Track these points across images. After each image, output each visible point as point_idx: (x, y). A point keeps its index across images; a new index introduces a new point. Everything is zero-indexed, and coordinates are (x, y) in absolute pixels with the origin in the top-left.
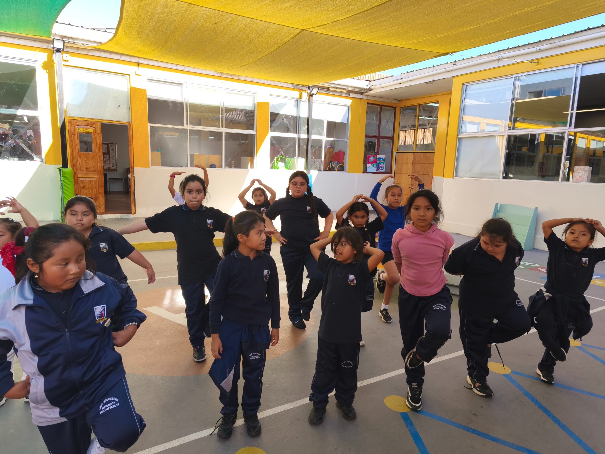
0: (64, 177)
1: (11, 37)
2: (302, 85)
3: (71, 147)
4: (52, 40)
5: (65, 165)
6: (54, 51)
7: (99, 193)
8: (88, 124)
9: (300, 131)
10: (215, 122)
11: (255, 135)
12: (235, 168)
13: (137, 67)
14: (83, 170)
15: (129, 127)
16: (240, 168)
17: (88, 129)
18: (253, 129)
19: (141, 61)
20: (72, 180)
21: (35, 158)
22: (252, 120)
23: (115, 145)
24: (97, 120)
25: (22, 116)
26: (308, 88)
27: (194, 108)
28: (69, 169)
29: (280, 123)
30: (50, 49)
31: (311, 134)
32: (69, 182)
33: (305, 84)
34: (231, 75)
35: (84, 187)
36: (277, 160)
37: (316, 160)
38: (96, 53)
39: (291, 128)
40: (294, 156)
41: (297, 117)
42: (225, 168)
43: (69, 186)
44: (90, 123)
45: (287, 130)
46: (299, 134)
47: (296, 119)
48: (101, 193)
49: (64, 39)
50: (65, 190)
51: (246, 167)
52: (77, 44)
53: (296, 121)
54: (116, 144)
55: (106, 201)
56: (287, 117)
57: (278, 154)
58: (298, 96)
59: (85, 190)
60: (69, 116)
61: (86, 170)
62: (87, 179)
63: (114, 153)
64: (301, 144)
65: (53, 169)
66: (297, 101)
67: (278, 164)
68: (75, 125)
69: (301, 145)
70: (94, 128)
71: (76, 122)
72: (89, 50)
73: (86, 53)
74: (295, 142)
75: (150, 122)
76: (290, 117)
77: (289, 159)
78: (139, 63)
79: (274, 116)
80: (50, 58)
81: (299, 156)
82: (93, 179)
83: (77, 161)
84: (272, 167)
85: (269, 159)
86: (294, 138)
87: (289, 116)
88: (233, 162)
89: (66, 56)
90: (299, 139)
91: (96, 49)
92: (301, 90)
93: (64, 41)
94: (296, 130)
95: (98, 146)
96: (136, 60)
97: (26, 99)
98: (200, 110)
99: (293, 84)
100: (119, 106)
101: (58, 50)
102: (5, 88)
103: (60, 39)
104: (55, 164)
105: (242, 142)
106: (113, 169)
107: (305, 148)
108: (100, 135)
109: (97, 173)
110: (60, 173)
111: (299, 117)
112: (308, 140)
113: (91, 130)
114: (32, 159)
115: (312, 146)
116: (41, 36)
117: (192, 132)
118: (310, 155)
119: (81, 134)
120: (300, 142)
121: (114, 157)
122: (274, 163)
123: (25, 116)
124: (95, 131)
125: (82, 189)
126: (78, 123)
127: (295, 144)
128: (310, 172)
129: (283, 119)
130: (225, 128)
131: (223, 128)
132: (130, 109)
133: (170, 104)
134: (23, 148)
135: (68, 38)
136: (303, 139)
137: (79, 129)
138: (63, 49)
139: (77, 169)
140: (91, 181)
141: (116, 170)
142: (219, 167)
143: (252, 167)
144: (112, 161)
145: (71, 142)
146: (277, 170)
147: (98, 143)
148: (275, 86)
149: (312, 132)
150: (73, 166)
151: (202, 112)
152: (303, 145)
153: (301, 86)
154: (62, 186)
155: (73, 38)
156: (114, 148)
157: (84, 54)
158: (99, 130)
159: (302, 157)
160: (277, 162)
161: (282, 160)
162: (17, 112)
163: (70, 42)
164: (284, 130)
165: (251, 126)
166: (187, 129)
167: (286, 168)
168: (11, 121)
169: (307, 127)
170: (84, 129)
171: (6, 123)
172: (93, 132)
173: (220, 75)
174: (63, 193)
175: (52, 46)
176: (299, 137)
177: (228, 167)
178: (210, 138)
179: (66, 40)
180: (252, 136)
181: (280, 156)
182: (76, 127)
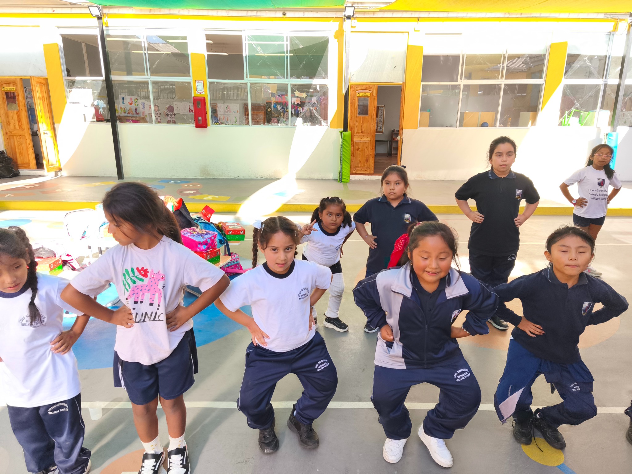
0: (344, 140)
1: (312, 11)
2: (622, 13)
3: (351, 110)
4: (345, 8)
5: (345, 129)
6: (345, 18)
7: (370, 155)
8: (367, 88)
9: (609, 75)
10: (494, 73)
11: (542, 84)
12: (511, 126)
13: (417, 22)
14: (359, 133)
15: (402, 88)
16: (518, 126)
17: (366, 92)
18: (541, 78)
19: (422, 15)
20: (350, 142)
21: (323, 123)
22: (542, 64)
23: (383, 107)
24: (375, 84)
25: (316, 85)
26: (629, 16)
27: (471, 60)
28: (348, 133)
29: (580, 67)
30: (342, 18)
31: (625, 78)
32: (348, 144)
33: (625, 11)
34: (521, 14)
35: (358, 149)
36: (569, 114)
37: (626, 112)
38: (380, 15)
39: (595, 72)
40: (594, 107)
41: (606, 56)
42: (499, 126)
43: (347, 148)
44: (368, 87)
45: (590, 75)
46: (606, 78)
47: (604, 60)
48: (372, 155)
49: (354, 6)
50: (344, 151)
51: (525, 125)
52: (365, 8)
53: (603, 62)
54: (385, 106)
55: (375, 163)
56: (591, 58)
57: (572, 107)
58: (611, 29)
59: (359, 152)
60: (351, 81)
61: (361, 133)
62: (361, 141)
63: (382, 115)
64: (608, 92)
65: (336, 132)
66: (608, 36)
67: (569, 119)
68: (356, 90)
69: (606, 94)
70: (371, 92)
71: (357, 87)
72: (374, 12)
73: (371, 16)
74: (599, 89)
75: (423, 80)
76: (596, 57)
77: (587, 113)
78: (419, 17)
79: (572, 58)
80: (341, 27)
81: (602, 107)
82: (366, 141)
83: (355, 124)
84: (560, 124)
85: (558, 113)
86: (597, 86)
87: (594, 56)
88: (510, 119)
89: (354, 22)
90: (606, 85)
91: (381, 11)
92: (617, 19)
93: (354, 7)
94: (602, 73)
95: (373, 109)
96: (416, 15)
97: (319, 69)
98: (478, 61)
99: (606, 14)
100: (395, 67)
101: (349, 18)
102: (305, 60)
103: (351, 5)
104: (337, 128)
105: (518, 95)
106: (380, 131)
107: (614, 97)
108: (376, 98)
109: (370, 136)
110: (341, 136)
111: (609, 56)
112: (619, 86)
113: (368, 94)
114: (320, 124)
115: (625, 95)
116: (336, 6)
117: (467, 87)
118: (619, 106)
119: (360, 98)
120: (607, 90)
121: (381, 119)
122: (564, 118)
123: (318, 85)
124: (372, 94)
125: (357, 151)
126: (358, 88)
127: (598, 92)
128: (616, 130)
129: (585, 61)
130: (505, 79)
131: (503, 80)
132: (405, 69)
133: (442, 59)
134: (315, 114)
135: (358, 3)
136: (611, 86)
137: (359, 94)
138: (353, 15)
139: (354, 132)
140: (364, 143)
141: (382, 132)
142: (492, 126)
143: (533, 123)
144: (380, 124)
145: (351, 106)
146: (567, 126)
147: (373, 107)
148: (579, 19)
149: (628, 75)
150: (351, 129)
151: (480, 64)
152: (611, 93)
153: (619, 15)
154: (342, 148)
155: (361, 3)
156: (383, 110)
157: (369, 18)
158: (375, 93)
159: (607, 109)
160: (568, 117)
161: (577, 114)
162: (312, 82)
163: (359, 8)
164: (585, 76)
165: (538, 74)
166: (460, 85)
167: (580, 125)
168: (307, 90)
169: (620, 68)
170: (363, 94)
171: (303, 92)
172: (370, 96)
173: (507, 16)
174: (342, 154)
175: (344, 13)
176: (606, 83)
177: (503, 125)
178: (480, 92)
179: (356, 5)
180: (538, 87)
181: (574, 110)
182: (356, 92)
